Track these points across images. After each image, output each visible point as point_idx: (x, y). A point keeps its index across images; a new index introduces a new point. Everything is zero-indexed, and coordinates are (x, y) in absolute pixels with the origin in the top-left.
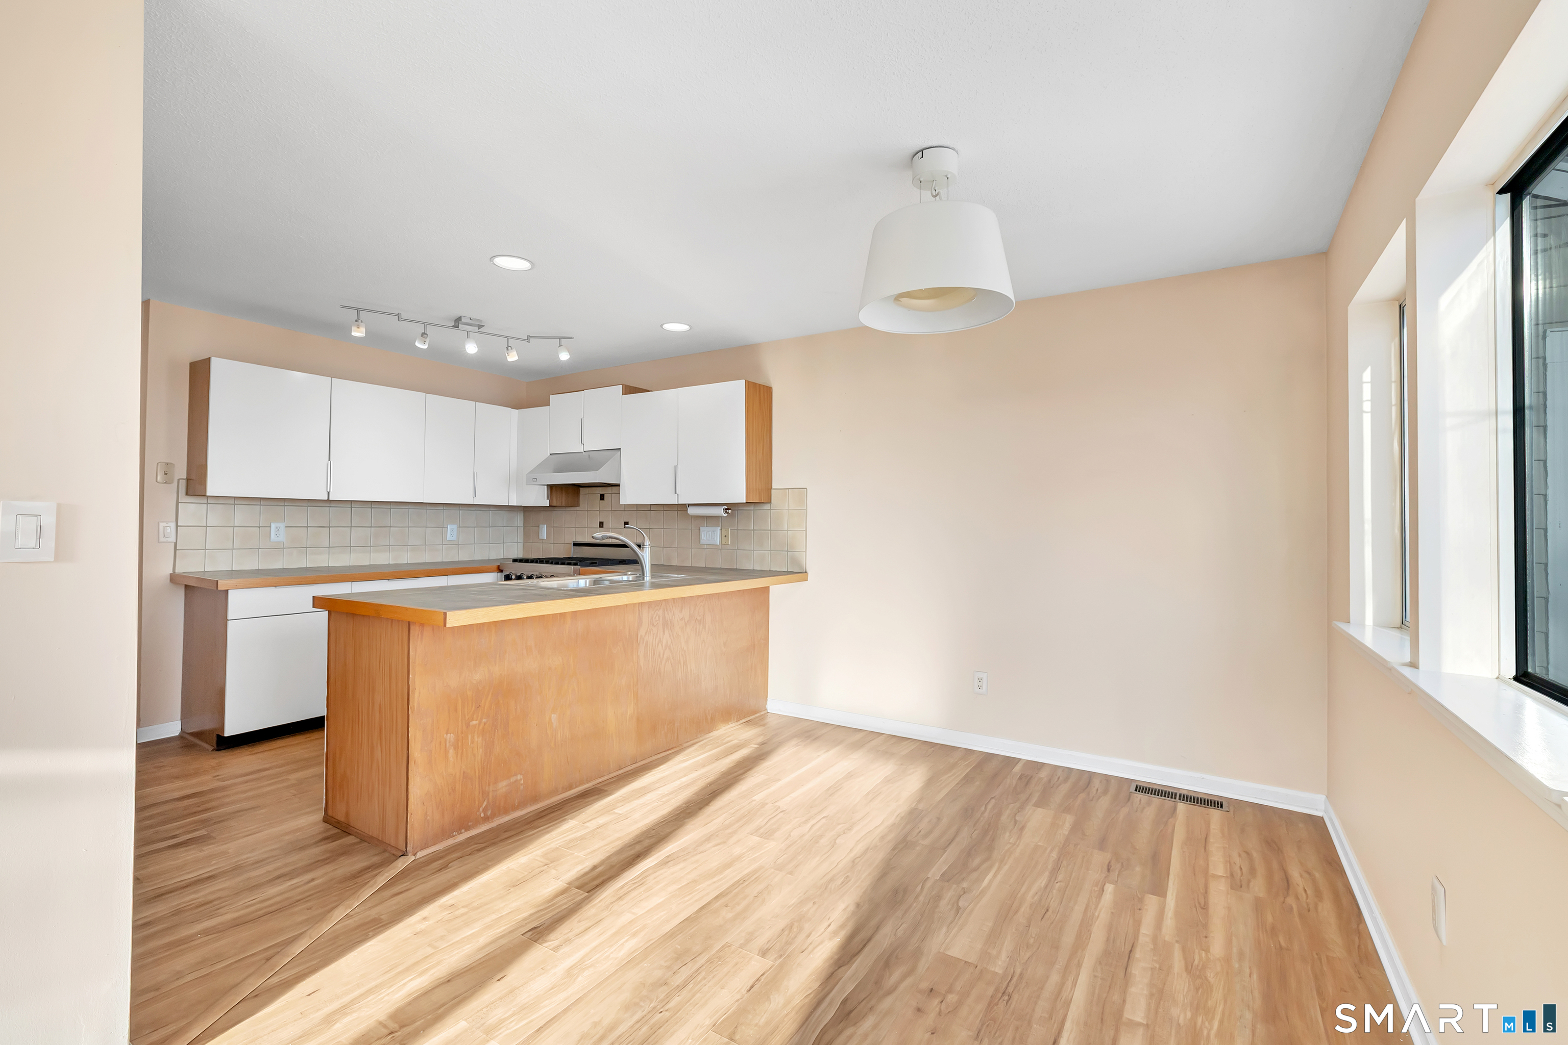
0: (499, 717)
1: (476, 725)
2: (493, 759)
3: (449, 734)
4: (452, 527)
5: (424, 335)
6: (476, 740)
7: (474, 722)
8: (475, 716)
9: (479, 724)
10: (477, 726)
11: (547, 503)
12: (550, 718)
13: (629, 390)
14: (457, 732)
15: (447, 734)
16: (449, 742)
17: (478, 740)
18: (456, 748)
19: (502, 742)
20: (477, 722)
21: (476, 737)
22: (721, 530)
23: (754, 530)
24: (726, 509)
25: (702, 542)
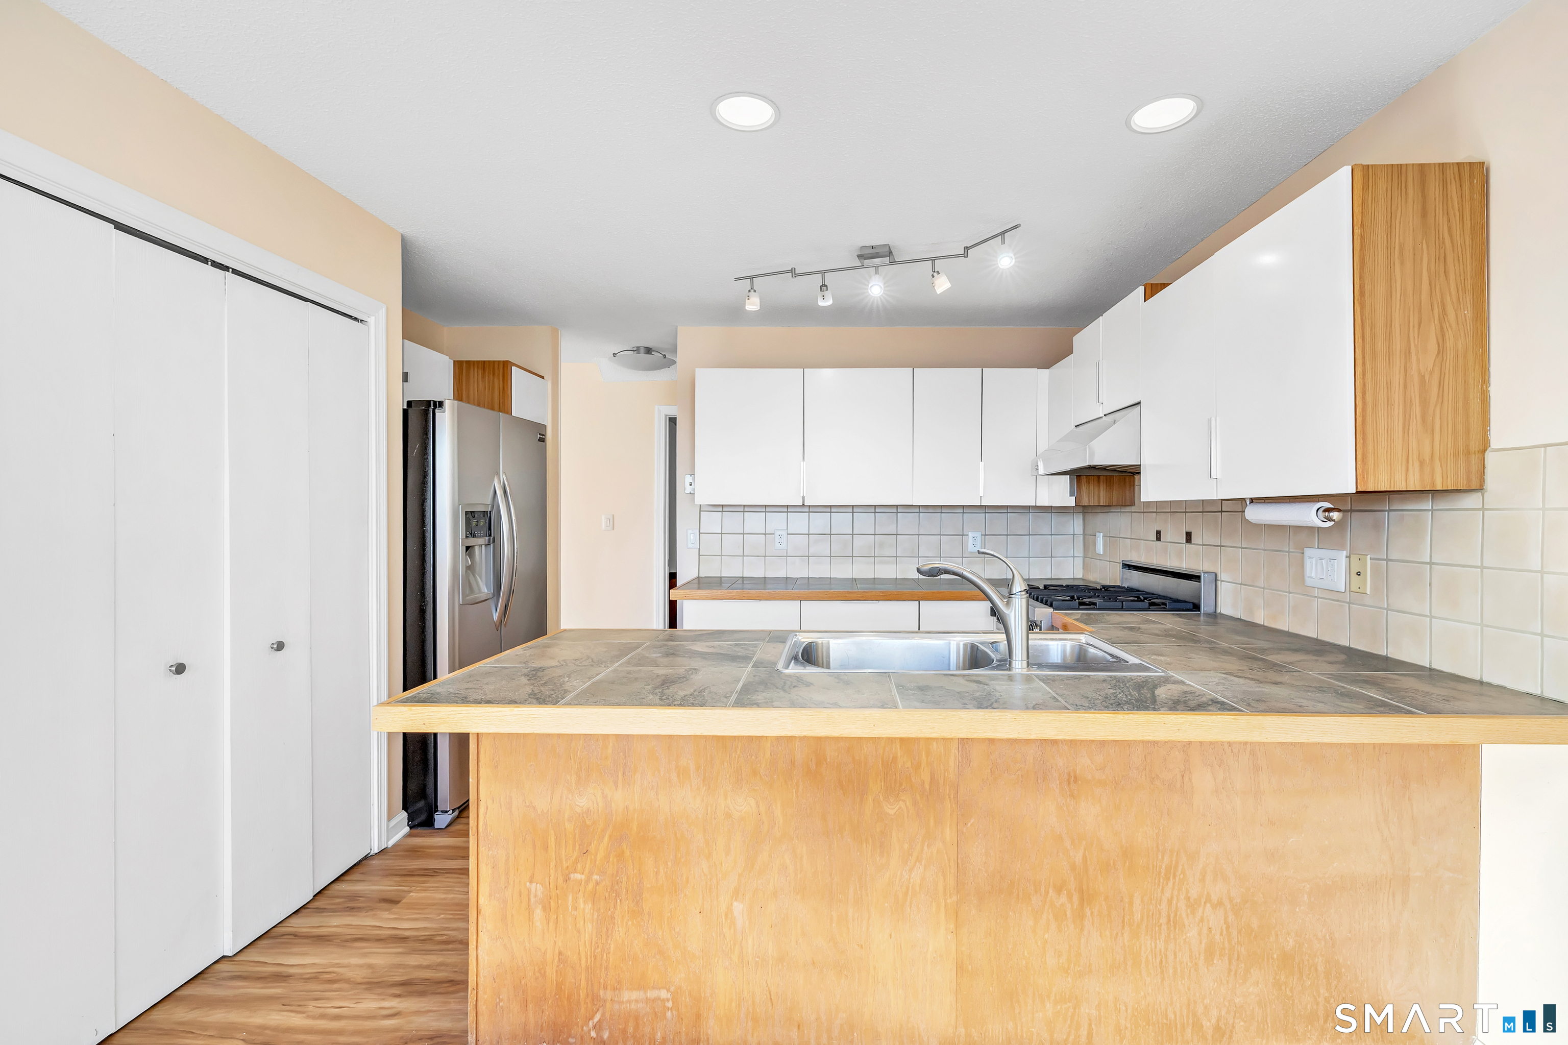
0: (624, 880)
1: (581, 880)
2: (612, 946)
3: (534, 884)
4: (974, 535)
5: (824, 287)
6: (582, 906)
7: (578, 876)
8: (579, 866)
9: (588, 881)
10: (583, 883)
11: (1071, 502)
12: (729, 909)
13: (1152, 290)
14: (547, 883)
15: (531, 882)
16: (535, 896)
17: (585, 907)
18: (546, 908)
19: (630, 923)
20: (583, 877)
21: (581, 900)
22: (1348, 557)
23: (1431, 563)
24: (1328, 510)
25: (1309, 582)
